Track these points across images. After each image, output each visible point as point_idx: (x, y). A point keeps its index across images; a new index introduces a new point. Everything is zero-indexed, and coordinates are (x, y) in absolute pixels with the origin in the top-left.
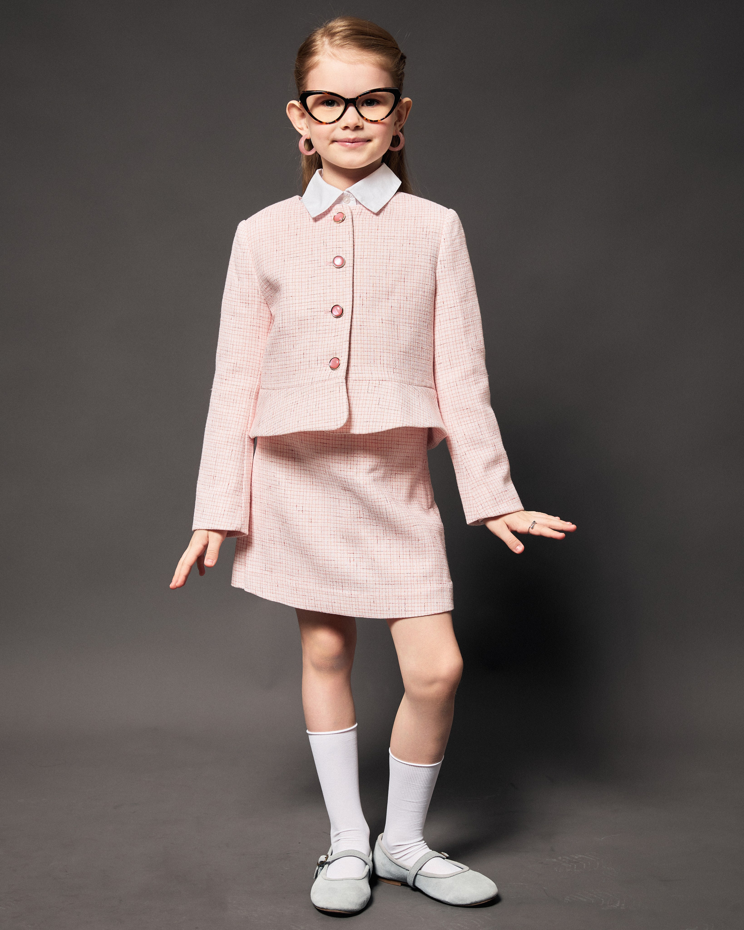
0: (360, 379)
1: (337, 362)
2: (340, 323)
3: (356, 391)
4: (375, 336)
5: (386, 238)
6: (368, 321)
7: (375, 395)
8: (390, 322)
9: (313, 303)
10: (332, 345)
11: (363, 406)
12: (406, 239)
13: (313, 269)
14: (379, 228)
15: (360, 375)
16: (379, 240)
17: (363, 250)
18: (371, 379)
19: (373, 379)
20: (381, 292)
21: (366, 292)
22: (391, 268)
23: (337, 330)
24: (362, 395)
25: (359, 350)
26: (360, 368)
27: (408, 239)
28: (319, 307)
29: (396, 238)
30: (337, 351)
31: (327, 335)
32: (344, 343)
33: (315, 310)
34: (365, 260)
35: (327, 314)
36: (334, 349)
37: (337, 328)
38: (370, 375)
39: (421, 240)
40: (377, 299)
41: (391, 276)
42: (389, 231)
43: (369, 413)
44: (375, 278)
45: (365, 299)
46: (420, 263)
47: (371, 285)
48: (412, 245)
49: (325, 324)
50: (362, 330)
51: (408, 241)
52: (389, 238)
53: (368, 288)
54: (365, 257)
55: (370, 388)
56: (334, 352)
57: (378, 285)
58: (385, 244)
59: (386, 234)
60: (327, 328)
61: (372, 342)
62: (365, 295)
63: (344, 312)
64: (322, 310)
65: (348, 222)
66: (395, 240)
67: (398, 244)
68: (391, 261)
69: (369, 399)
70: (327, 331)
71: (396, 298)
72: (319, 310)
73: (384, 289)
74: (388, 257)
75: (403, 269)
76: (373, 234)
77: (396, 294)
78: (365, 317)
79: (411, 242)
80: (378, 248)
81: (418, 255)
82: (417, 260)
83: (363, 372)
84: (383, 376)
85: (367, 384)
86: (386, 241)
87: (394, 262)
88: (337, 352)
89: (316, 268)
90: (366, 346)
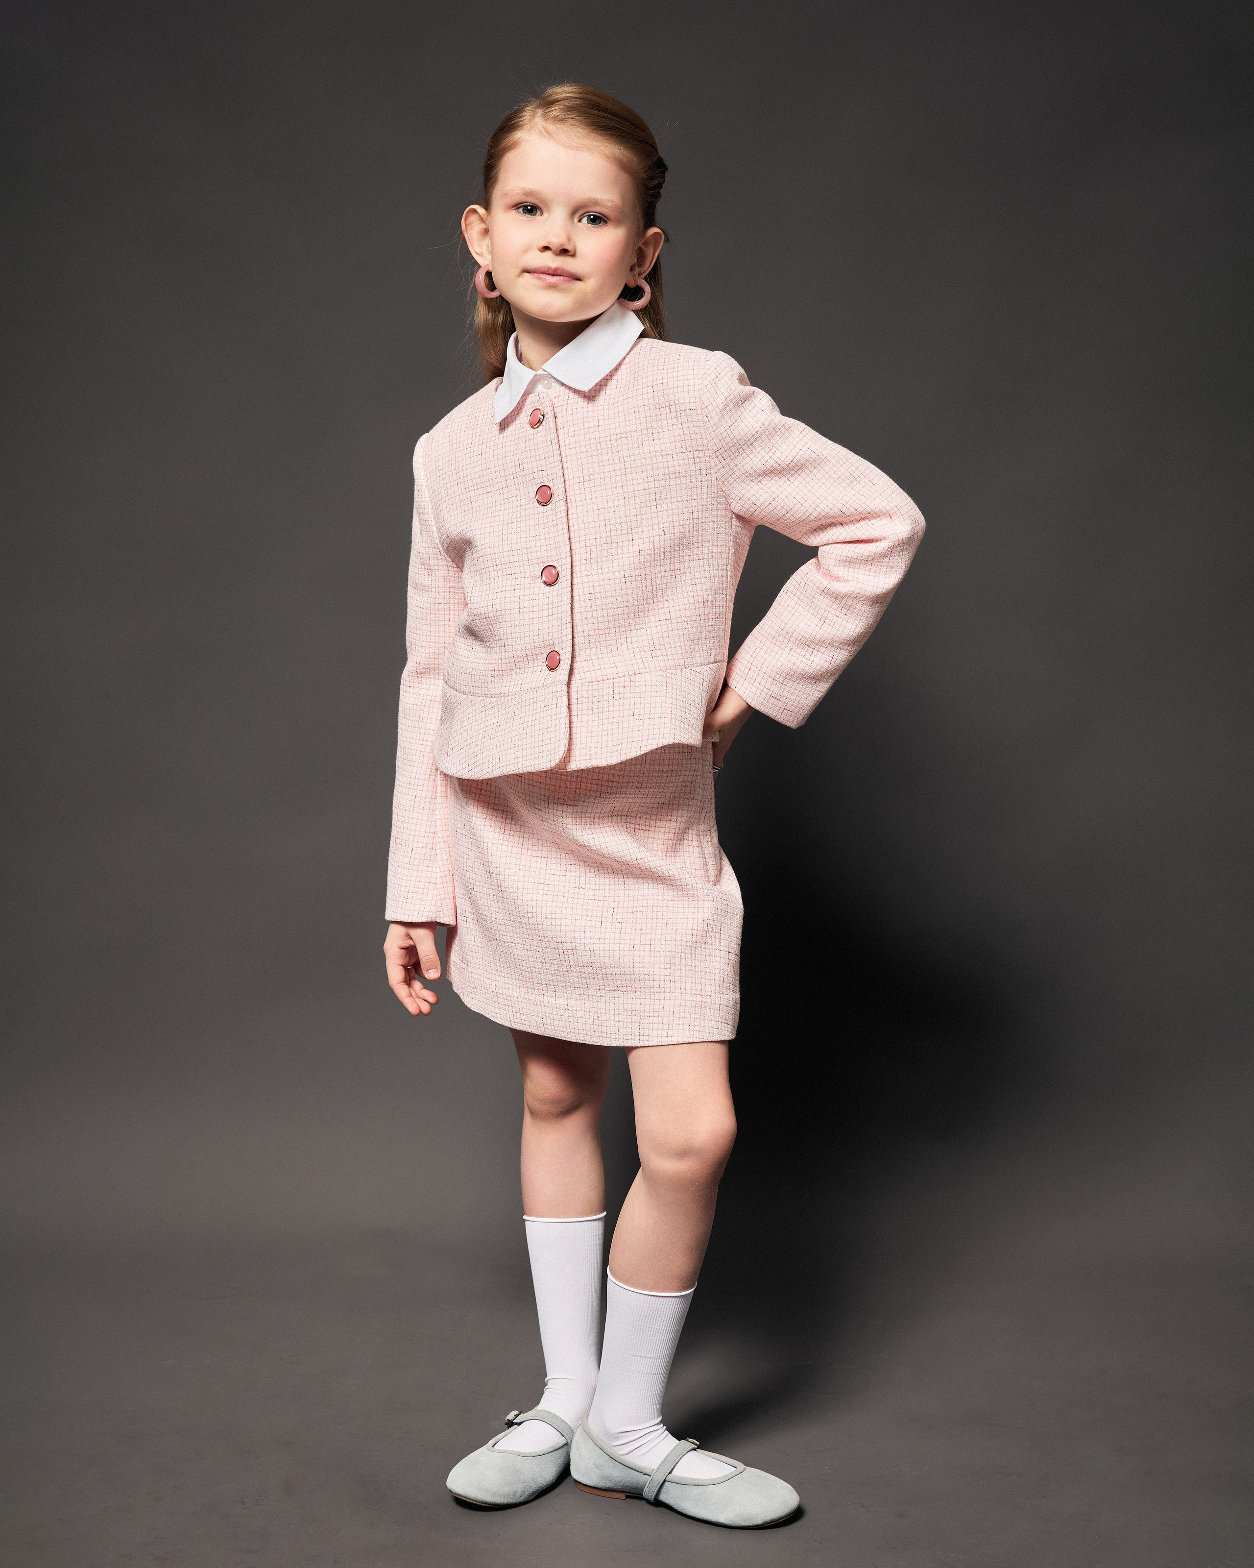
0: (600, 678)
1: (557, 658)
2: (555, 593)
3: (596, 699)
4: (615, 606)
5: (613, 437)
6: (602, 583)
7: (627, 701)
8: (639, 578)
9: (512, 565)
10: (546, 631)
11: (610, 722)
12: (646, 432)
13: (511, 511)
14: (601, 423)
15: (599, 673)
16: (603, 445)
17: (580, 468)
18: (616, 676)
19: (620, 675)
20: (619, 532)
21: (594, 537)
22: (631, 489)
23: (551, 606)
24: (606, 704)
25: (591, 633)
26: (596, 662)
27: (650, 431)
28: (522, 570)
29: (629, 435)
30: (554, 640)
31: (536, 615)
32: (564, 627)
33: (518, 576)
34: (587, 484)
35: (536, 581)
36: (551, 638)
37: (550, 602)
38: (615, 670)
39: (670, 428)
40: (615, 545)
41: (632, 501)
42: (616, 425)
43: (620, 731)
44: (606, 510)
45: (593, 548)
46: (677, 469)
47: (602, 523)
48: (658, 441)
49: (531, 597)
50: (593, 601)
51: (650, 435)
52: (619, 436)
53: (597, 530)
54: (586, 478)
55: (616, 691)
56: (551, 642)
57: (612, 521)
58: (615, 449)
59: (613, 432)
60: (536, 603)
61: (611, 618)
62: (593, 542)
63: (560, 576)
64: (527, 575)
65: (549, 422)
66: (629, 439)
67: (636, 445)
68: (629, 477)
69: (618, 708)
70: (535, 609)
71: (646, 535)
72: (523, 575)
73: (624, 526)
74: (623, 471)
75: (651, 485)
76: (592, 435)
77: (645, 529)
78: (596, 578)
79: (656, 436)
80: (604, 459)
81: (671, 456)
82: (671, 464)
83: (602, 667)
84: (636, 667)
85: (612, 685)
86: (614, 443)
87: (634, 476)
88: (556, 641)
89: (515, 510)
90: (601, 626)
